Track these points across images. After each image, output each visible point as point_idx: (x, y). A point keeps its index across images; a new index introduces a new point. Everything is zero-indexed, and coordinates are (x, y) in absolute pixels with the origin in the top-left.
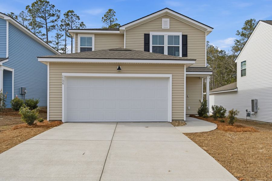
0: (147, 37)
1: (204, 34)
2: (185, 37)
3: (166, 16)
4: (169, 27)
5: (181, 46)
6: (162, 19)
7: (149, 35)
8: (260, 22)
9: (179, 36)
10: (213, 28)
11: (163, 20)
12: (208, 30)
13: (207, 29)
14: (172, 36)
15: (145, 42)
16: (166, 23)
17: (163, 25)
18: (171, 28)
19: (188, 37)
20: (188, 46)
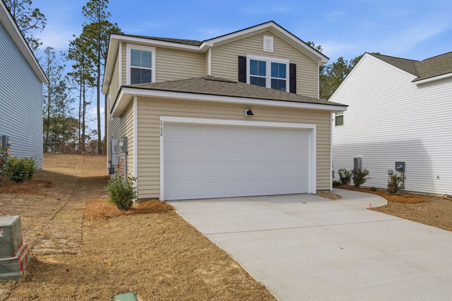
0: (242, 60)
1: (316, 65)
2: (293, 67)
3: (269, 32)
4: (272, 50)
5: (288, 79)
6: (264, 36)
7: (245, 58)
8: (366, 54)
9: (285, 65)
10: (329, 59)
11: (266, 38)
12: (323, 61)
13: (322, 59)
14: (276, 64)
15: (239, 69)
16: (268, 43)
17: (264, 45)
18: (275, 52)
19: (297, 68)
20: (297, 80)
